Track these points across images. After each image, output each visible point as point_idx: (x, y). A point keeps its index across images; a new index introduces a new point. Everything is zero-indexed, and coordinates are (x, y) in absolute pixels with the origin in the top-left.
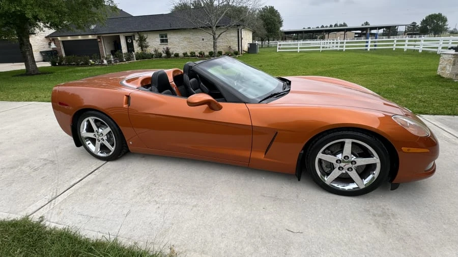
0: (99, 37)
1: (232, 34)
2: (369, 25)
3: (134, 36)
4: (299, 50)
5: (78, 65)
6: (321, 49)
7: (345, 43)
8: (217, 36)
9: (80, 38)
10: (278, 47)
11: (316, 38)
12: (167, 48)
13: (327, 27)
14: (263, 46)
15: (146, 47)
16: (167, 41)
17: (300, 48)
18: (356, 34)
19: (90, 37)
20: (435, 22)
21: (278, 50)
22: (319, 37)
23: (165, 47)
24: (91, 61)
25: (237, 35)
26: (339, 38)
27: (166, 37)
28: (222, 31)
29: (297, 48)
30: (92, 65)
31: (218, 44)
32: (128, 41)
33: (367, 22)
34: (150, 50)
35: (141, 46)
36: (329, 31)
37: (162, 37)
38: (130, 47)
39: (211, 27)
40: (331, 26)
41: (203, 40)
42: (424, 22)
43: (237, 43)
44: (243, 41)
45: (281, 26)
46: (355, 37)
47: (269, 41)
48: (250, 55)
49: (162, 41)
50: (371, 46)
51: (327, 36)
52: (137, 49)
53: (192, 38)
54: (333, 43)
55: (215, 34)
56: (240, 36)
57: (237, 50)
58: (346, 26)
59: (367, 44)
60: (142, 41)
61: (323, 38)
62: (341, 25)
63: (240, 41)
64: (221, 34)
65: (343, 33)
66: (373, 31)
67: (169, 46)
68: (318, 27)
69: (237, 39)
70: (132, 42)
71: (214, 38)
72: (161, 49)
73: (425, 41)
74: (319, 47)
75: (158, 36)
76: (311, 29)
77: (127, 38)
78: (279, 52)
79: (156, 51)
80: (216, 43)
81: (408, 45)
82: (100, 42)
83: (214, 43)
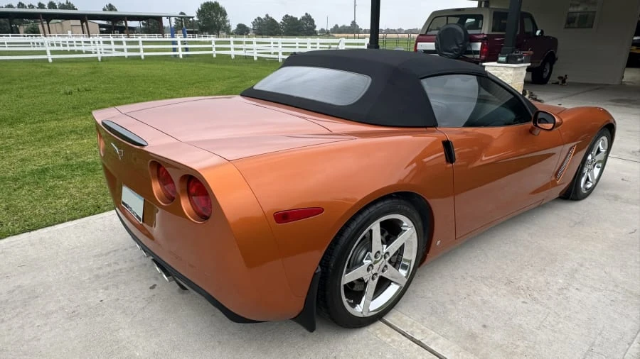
2: (116, 10)
4: (50, 57)
11: (14, 31)
13: (31, 6)
18: (101, 26)
20: (214, 14)
22: (22, 29)
26: (70, 32)
29: (44, 53)
33: (110, 5)
40: (41, 6)
42: (200, 13)
46: (101, 32)
58: (73, 8)
61: (34, 31)
62: (62, 7)
65: (78, 22)
66: (131, 24)
68: (10, 6)
73: (258, 43)
81: (236, 49)
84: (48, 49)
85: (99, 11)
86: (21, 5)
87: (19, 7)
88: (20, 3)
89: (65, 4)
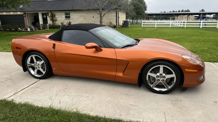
0: (24, 14)
1: (113, 15)
2: (205, 11)
3: (48, 13)
4: (156, 26)
5: (10, 31)
6: (170, 26)
7: (186, 23)
8: (102, 15)
9: (12, 13)
10: (143, 24)
11: (169, 19)
12: (70, 22)
13: (176, 12)
14: (133, 23)
15: (56, 21)
16: (69, 17)
17: (157, 25)
18: (195, 17)
19: (19, 13)
21: (142, 26)
22: (171, 18)
23: (68, 21)
24: (19, 28)
25: (115, 15)
27: (69, 14)
28: (106, 12)
29: (155, 25)
30: (20, 31)
31: (103, 21)
32: (44, 17)
34: (58, 23)
35: (53, 20)
36: (178, 15)
37: (67, 14)
38: (45, 20)
39: (98, 9)
40: (179, 11)
41: (93, 17)
43: (116, 20)
44: (119, 19)
45: (146, 11)
46: (195, 19)
47: (137, 20)
48: (124, 28)
49: (66, 17)
50: (202, 25)
51: (176, 18)
52: (50, 22)
53: (86, 16)
54: (179, 22)
55: (101, 14)
56: (117, 16)
57: (116, 25)
58: (189, 11)
59: (200, 24)
60: (53, 17)
61: (174, 19)
62: (186, 11)
63: (117, 19)
64: (105, 14)
65: (187, 16)
67: (71, 21)
68: (171, 12)
69: (115, 18)
70: (47, 17)
71: (101, 17)
72: (66, 22)
74: (169, 25)
75: (64, 14)
76: (166, 13)
77: (43, 15)
78: (143, 27)
79: (62, 24)
80: (102, 19)
82: (25, 16)
83: (101, 20)
84: (156, 24)
85: (198, 12)
86: (174, 11)
87: (172, 12)
88: (173, 11)
89: (187, 10)
